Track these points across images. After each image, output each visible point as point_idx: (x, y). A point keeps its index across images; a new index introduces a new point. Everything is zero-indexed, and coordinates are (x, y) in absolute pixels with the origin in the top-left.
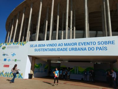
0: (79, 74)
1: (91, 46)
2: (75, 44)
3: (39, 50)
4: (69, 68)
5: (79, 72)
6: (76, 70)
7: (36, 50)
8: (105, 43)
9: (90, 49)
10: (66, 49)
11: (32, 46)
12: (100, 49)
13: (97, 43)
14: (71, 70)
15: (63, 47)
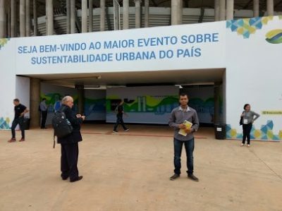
0: (147, 111)
1: (165, 48)
2: (130, 43)
3: (43, 60)
4: (126, 100)
5: (147, 107)
6: (142, 104)
7: (34, 61)
8: (199, 38)
9: (165, 54)
10: (109, 57)
11: (22, 50)
12: (186, 53)
13: (179, 40)
14: (130, 105)
15: (103, 51)
